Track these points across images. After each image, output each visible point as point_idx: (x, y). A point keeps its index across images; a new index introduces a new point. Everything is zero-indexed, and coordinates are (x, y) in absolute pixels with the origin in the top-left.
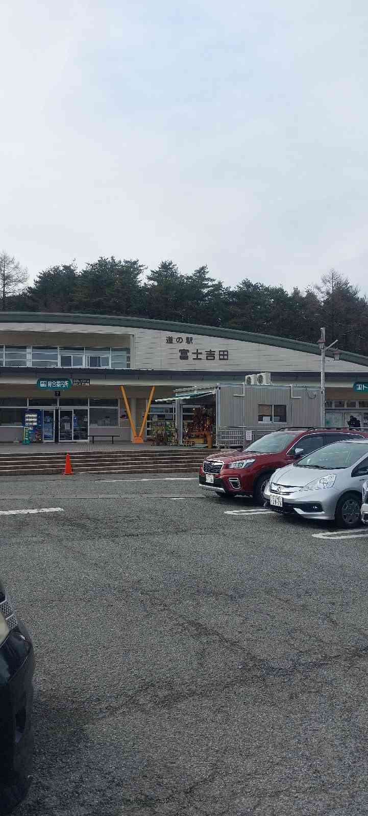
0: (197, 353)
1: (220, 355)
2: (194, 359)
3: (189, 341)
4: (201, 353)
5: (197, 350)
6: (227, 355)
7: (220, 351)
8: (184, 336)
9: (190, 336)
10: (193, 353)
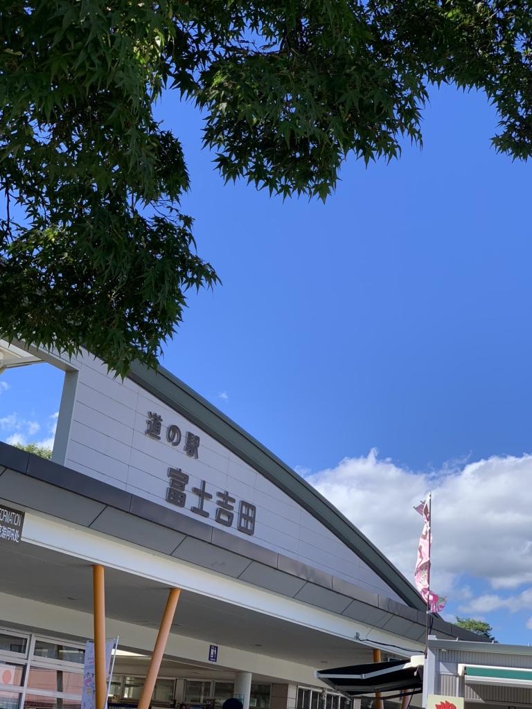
0: (202, 494)
1: (242, 515)
2: (194, 510)
3: (192, 447)
4: (210, 496)
5: (204, 483)
6: (253, 520)
7: (243, 503)
8: (186, 426)
9: (196, 431)
10: (195, 490)
